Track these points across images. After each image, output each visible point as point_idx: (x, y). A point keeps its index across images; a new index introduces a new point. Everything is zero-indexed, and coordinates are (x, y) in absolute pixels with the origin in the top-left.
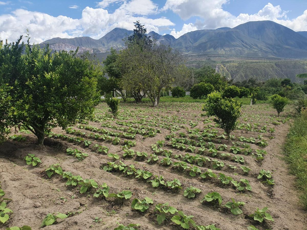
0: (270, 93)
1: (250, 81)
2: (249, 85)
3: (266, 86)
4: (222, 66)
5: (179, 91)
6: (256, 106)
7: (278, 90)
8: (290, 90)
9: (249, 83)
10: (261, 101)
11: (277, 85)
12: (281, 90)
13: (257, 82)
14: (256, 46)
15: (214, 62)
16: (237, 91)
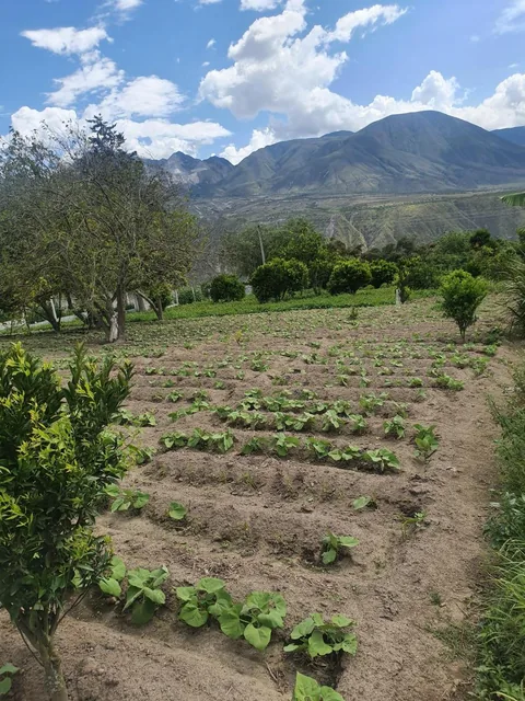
0: (447, 267)
1: (400, 244)
2: (400, 253)
3: (437, 252)
4: (344, 218)
5: (227, 285)
6: (409, 307)
7: (465, 260)
8: (491, 255)
9: (398, 249)
10: (426, 291)
11: (462, 247)
12: (471, 258)
13: (417, 245)
14: (412, 167)
15: (325, 210)
16: (363, 272)
